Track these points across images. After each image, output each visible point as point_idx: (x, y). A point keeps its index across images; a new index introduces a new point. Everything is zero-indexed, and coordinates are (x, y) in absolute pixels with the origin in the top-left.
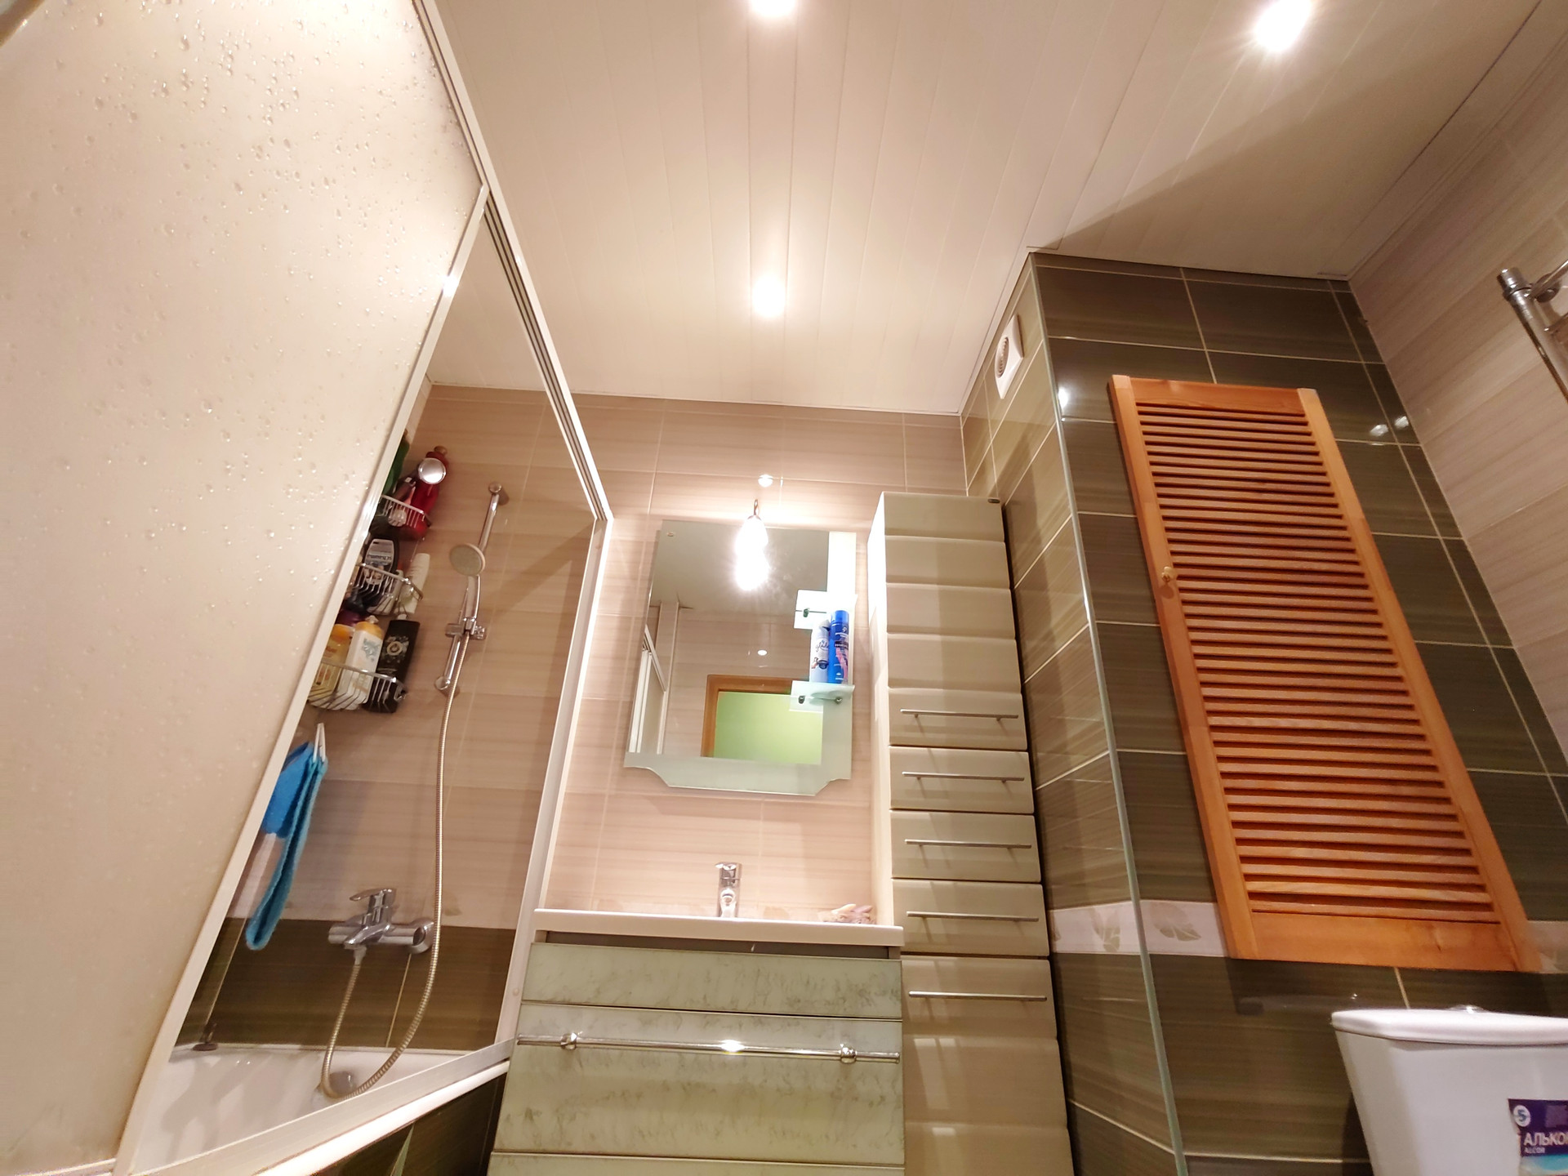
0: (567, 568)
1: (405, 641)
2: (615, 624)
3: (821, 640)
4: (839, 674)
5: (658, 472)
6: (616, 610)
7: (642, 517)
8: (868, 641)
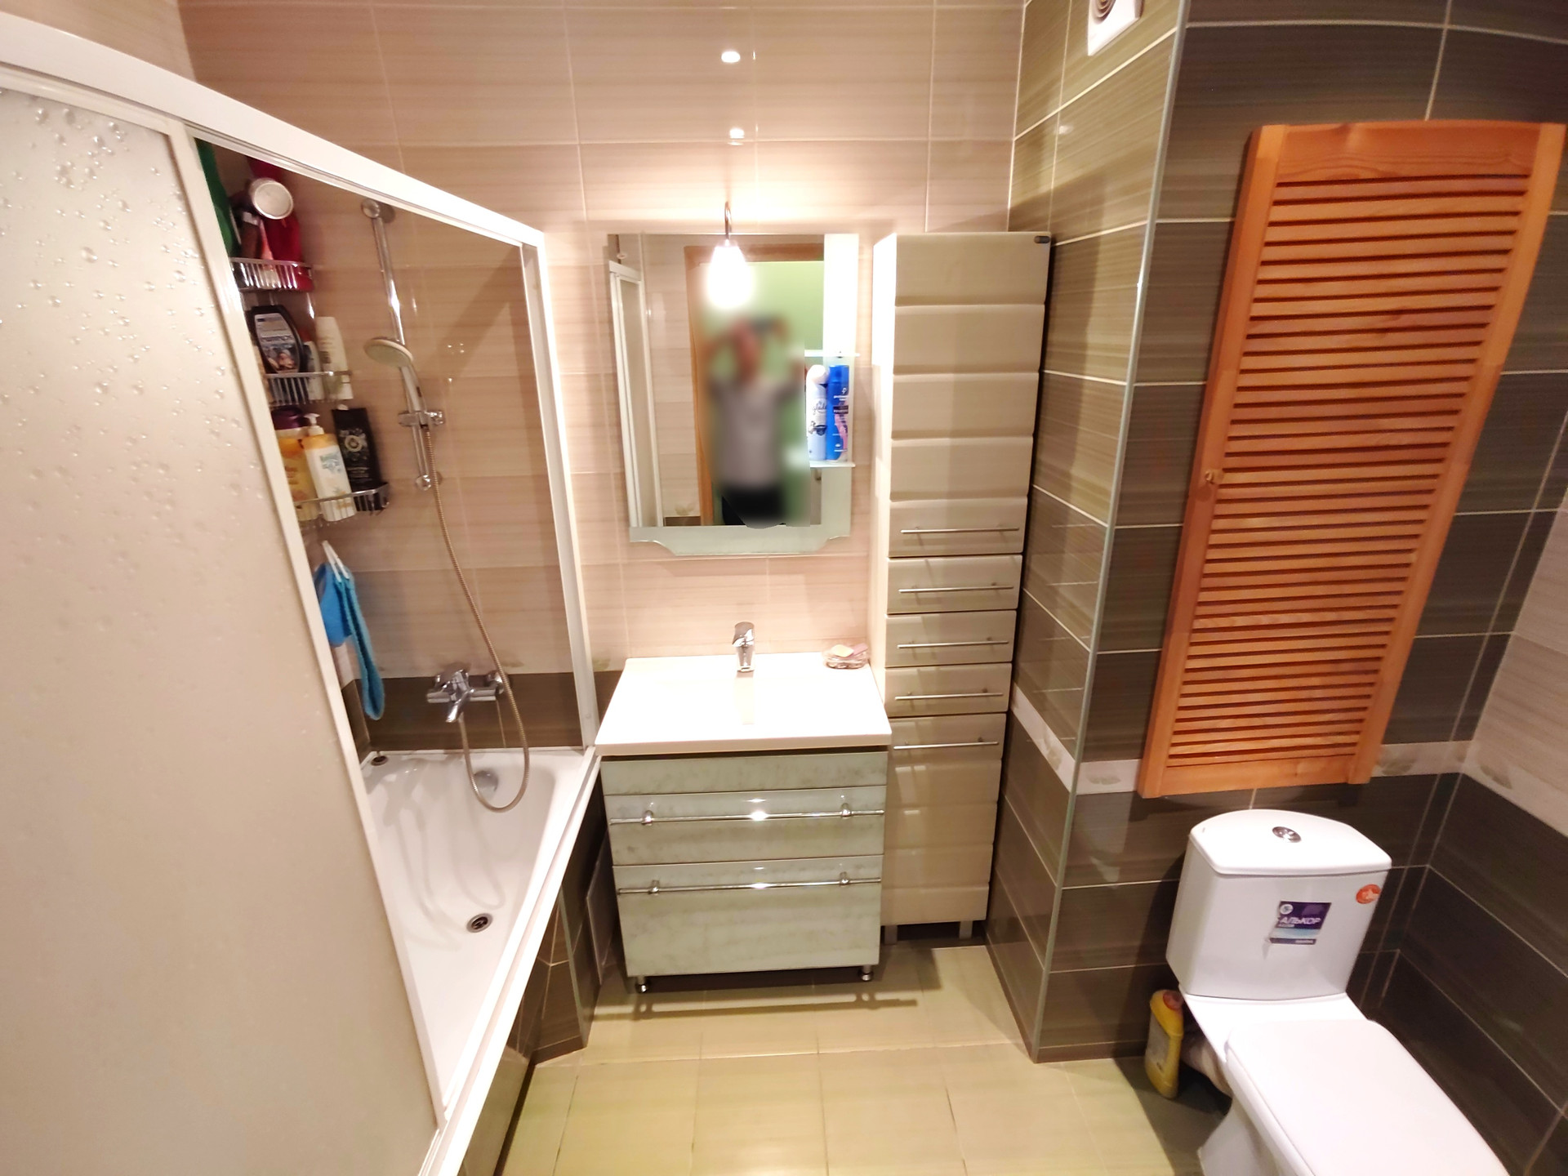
0: (505, 314)
1: (361, 434)
2: (583, 384)
3: (819, 400)
4: (838, 445)
5: (583, 143)
6: (580, 367)
7: (579, 226)
8: (870, 383)
